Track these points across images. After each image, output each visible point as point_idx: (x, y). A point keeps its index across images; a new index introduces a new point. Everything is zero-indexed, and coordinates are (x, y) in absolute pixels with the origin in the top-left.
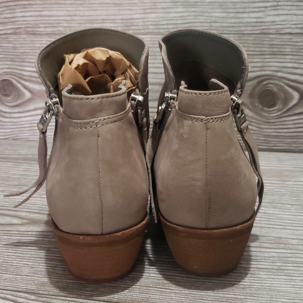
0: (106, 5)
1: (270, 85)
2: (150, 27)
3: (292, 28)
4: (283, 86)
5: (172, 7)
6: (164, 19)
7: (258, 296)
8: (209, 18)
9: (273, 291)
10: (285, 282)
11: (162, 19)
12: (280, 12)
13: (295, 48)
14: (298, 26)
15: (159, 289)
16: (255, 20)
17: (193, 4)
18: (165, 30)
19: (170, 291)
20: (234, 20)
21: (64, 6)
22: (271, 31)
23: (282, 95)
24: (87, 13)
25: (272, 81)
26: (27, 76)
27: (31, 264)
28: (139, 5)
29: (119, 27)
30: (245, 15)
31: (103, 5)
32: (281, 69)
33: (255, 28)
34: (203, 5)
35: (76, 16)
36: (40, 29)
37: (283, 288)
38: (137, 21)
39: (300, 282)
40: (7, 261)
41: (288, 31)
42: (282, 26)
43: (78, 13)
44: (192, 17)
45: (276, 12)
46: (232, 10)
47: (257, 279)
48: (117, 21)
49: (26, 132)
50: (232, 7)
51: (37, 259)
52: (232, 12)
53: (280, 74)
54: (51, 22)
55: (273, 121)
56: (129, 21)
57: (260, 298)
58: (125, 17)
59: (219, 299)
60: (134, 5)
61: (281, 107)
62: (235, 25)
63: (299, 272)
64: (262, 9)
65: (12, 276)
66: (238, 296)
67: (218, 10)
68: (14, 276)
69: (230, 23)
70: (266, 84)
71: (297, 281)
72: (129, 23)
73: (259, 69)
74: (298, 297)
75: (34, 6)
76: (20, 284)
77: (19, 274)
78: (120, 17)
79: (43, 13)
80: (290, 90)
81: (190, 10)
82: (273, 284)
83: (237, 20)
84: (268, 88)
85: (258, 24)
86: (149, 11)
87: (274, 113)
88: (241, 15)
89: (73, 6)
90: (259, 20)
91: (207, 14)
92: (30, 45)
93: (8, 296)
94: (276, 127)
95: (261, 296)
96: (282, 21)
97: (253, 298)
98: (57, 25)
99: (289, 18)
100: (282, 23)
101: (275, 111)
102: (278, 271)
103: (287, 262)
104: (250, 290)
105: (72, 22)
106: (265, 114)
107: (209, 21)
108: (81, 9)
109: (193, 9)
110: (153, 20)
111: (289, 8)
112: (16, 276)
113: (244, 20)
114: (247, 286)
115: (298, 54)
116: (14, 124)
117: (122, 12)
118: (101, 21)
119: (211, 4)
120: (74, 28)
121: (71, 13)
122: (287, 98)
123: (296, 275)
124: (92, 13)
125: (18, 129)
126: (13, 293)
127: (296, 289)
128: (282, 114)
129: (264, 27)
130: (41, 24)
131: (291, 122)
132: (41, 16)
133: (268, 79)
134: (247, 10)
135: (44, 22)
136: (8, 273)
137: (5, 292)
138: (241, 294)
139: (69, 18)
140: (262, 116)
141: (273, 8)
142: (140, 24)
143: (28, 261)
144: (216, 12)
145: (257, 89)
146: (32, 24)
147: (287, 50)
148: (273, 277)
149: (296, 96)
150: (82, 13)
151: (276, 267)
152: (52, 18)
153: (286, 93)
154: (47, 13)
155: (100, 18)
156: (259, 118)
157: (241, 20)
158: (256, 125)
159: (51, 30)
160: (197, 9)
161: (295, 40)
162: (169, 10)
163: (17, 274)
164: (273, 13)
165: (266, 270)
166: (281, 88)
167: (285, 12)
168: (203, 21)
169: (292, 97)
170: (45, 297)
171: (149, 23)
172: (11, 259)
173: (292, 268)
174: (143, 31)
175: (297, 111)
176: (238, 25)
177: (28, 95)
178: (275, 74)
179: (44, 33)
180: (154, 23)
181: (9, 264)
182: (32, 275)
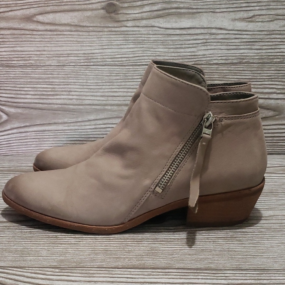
0: (70, 42)
2: (107, 60)
3: (218, 60)
5: (124, 44)
6: (119, 53)
7: (221, 255)
8: (155, 52)
9: (231, 251)
10: (238, 245)
11: (117, 54)
12: (209, 47)
13: (221, 75)
14: (223, 58)
15: (151, 257)
16: (190, 54)
17: (141, 41)
18: (119, 62)
19: (158, 257)
20: (173, 54)
21: (34, 43)
22: (203, 62)
24: (54, 49)
26: (3, 101)
27: (46, 248)
28: (97, 42)
29: (82, 60)
30: (182, 50)
31: (67, 42)
33: (190, 60)
34: (149, 42)
35: (44, 51)
36: (13, 62)
37: (237, 249)
38: (96, 55)
39: (248, 245)
40: (27, 248)
41: (215, 62)
42: (211, 58)
43: (46, 49)
44: (141, 52)
45: (205, 48)
46: (172, 47)
47: (219, 245)
48: (80, 55)
49: (4, 148)
50: (172, 44)
51: (50, 244)
52: (172, 48)
54: (23, 56)
56: (89, 55)
57: (223, 257)
58: (86, 52)
59: (195, 259)
60: (93, 42)
62: (174, 58)
63: (246, 238)
64: (194, 45)
65: (35, 257)
66: (208, 257)
67: (161, 47)
68: (37, 257)
69: (171, 56)
71: (246, 244)
72: (90, 56)
74: (249, 254)
75: (8, 43)
76: (43, 263)
77: (40, 256)
78: (82, 52)
79: (15, 49)
81: (139, 46)
82: (230, 247)
83: (176, 54)
85: (193, 57)
86: (106, 47)
88: (179, 50)
89: (42, 43)
90: (193, 54)
91: (152, 50)
92: (5, 75)
93: (38, 271)
95: (224, 255)
96: (210, 54)
97: (218, 257)
98: (28, 59)
99: (216, 52)
100: (210, 56)
102: (231, 238)
103: (236, 232)
104: (215, 252)
105: (41, 56)
107: (154, 55)
108: (48, 45)
109: (142, 46)
110: (109, 54)
111: (215, 44)
112: (38, 258)
113: (181, 54)
114: (212, 250)
115: (224, 79)
117: (84, 48)
118: (67, 55)
119: (155, 41)
120: (44, 61)
121: (40, 49)
123: (245, 240)
124: (59, 49)
126: (41, 269)
127: (247, 249)
129: (197, 59)
130: (14, 57)
132: (14, 51)
134: (183, 46)
135: (17, 56)
136: (31, 256)
137: (34, 269)
138: (209, 255)
139: (38, 53)
141: (203, 44)
142: (99, 57)
143: (43, 246)
144: (159, 48)
146: (6, 58)
147: (215, 76)
148: (229, 242)
150: (50, 49)
151: (229, 236)
152: (24, 53)
154: (19, 49)
155: (66, 52)
157: (179, 54)
159: (23, 63)
160: (145, 46)
161: (221, 69)
162: (122, 46)
163: (39, 256)
164: (203, 48)
165: (223, 239)
167: (213, 47)
168: (150, 55)
170: (67, 270)
171: (107, 57)
172: (30, 246)
173: (241, 236)
174: (101, 63)
176: (177, 58)
177: (5, 117)
179: (17, 65)
180: (110, 57)
181: (29, 249)
182: (51, 255)
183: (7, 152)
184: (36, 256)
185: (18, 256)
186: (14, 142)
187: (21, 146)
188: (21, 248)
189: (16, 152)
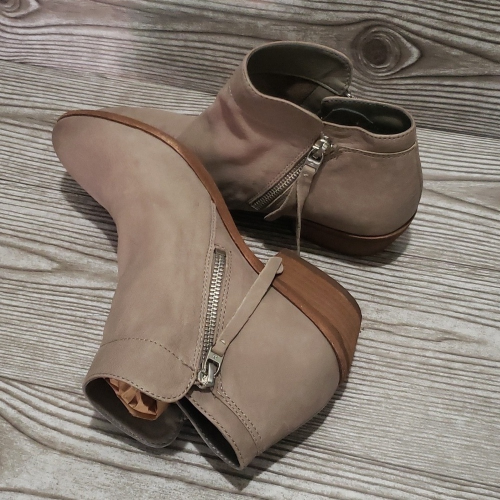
1: (381, 34)
4: (398, 38)
23: (397, 50)
25: (384, 29)
32: (400, 14)
49: (37, 55)
53: (396, 21)
55: (381, 82)
61: (393, 65)
65: (50, 365)
68: (52, 365)
70: (375, 32)
73: (368, 9)
76: (59, 379)
77: (57, 362)
80: (409, 45)
84: (378, 38)
87: (383, 72)
94: (383, 91)
101: (384, 70)
106: (369, 72)
112: (54, 366)
116: (18, 42)
122: (402, 55)
125: (26, 50)
126: (53, 391)
128: (393, 74)
131: (403, 87)
133: (379, 26)
136: (45, 360)
140: (367, 75)
145: (362, 38)
149: (415, 52)
153: (401, 47)
156: (361, 76)
158: (357, 85)
163: (55, 361)
166: (395, 40)
169: (410, 55)
172: (47, 337)
175: (413, 74)
178: (390, 19)
181: (45, 345)
182: (70, 364)
183: (44, 62)
184: (51, 363)
185: (29, 356)
186: (53, 47)
187: (65, 56)
188: (35, 339)
189: (57, 63)
